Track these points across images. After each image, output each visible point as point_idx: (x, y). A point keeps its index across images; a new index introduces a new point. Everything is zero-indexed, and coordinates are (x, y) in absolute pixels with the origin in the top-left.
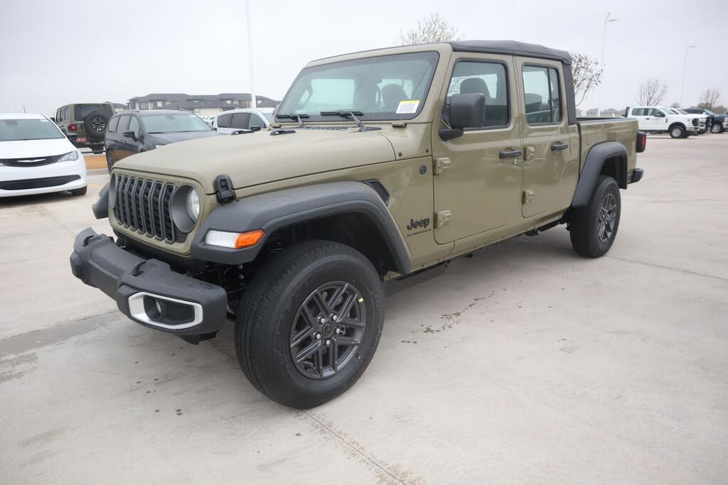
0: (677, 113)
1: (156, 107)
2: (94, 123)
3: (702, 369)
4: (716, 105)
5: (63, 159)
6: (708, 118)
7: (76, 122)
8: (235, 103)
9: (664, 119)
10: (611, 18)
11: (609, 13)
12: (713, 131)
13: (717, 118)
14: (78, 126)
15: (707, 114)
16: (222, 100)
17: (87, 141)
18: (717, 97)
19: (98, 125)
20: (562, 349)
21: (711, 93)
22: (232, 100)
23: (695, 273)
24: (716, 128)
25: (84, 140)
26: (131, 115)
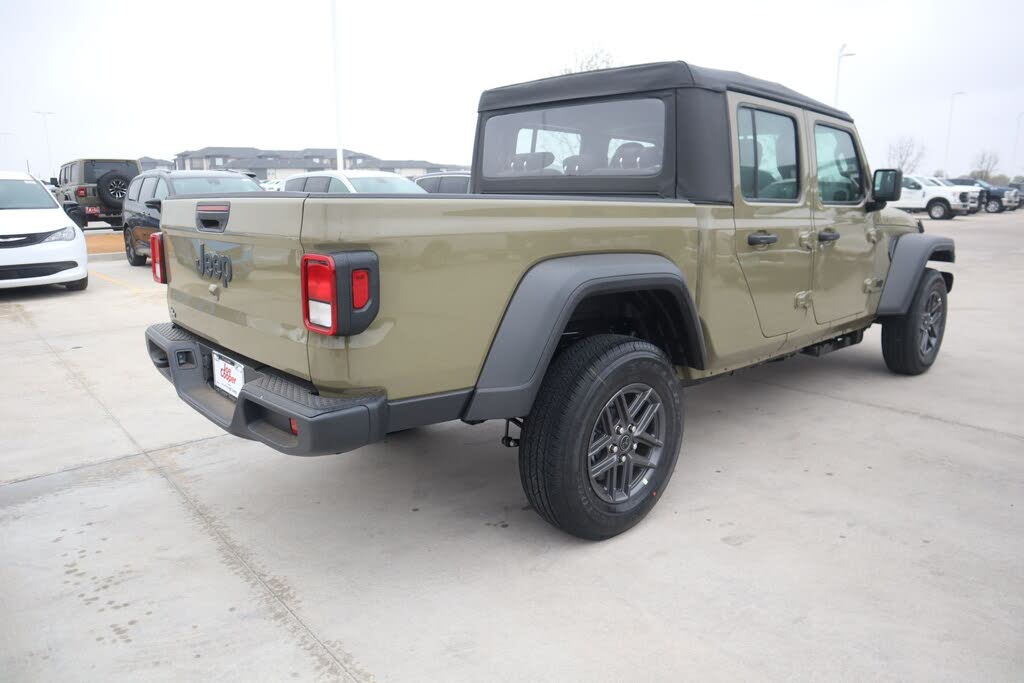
0: (939, 185)
1: (213, 166)
2: (111, 187)
3: (932, 573)
4: (994, 174)
5: (53, 238)
6: (981, 192)
7: (87, 185)
8: (325, 162)
9: (919, 192)
10: (845, 51)
11: (844, 46)
12: (989, 209)
13: (995, 191)
14: (90, 191)
15: (981, 186)
16: (306, 157)
17: (102, 212)
18: (996, 163)
19: (117, 189)
20: (725, 540)
21: (987, 158)
22: (321, 158)
23: (939, 419)
24: (993, 206)
25: (96, 210)
26: (159, 178)
